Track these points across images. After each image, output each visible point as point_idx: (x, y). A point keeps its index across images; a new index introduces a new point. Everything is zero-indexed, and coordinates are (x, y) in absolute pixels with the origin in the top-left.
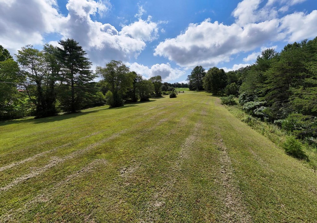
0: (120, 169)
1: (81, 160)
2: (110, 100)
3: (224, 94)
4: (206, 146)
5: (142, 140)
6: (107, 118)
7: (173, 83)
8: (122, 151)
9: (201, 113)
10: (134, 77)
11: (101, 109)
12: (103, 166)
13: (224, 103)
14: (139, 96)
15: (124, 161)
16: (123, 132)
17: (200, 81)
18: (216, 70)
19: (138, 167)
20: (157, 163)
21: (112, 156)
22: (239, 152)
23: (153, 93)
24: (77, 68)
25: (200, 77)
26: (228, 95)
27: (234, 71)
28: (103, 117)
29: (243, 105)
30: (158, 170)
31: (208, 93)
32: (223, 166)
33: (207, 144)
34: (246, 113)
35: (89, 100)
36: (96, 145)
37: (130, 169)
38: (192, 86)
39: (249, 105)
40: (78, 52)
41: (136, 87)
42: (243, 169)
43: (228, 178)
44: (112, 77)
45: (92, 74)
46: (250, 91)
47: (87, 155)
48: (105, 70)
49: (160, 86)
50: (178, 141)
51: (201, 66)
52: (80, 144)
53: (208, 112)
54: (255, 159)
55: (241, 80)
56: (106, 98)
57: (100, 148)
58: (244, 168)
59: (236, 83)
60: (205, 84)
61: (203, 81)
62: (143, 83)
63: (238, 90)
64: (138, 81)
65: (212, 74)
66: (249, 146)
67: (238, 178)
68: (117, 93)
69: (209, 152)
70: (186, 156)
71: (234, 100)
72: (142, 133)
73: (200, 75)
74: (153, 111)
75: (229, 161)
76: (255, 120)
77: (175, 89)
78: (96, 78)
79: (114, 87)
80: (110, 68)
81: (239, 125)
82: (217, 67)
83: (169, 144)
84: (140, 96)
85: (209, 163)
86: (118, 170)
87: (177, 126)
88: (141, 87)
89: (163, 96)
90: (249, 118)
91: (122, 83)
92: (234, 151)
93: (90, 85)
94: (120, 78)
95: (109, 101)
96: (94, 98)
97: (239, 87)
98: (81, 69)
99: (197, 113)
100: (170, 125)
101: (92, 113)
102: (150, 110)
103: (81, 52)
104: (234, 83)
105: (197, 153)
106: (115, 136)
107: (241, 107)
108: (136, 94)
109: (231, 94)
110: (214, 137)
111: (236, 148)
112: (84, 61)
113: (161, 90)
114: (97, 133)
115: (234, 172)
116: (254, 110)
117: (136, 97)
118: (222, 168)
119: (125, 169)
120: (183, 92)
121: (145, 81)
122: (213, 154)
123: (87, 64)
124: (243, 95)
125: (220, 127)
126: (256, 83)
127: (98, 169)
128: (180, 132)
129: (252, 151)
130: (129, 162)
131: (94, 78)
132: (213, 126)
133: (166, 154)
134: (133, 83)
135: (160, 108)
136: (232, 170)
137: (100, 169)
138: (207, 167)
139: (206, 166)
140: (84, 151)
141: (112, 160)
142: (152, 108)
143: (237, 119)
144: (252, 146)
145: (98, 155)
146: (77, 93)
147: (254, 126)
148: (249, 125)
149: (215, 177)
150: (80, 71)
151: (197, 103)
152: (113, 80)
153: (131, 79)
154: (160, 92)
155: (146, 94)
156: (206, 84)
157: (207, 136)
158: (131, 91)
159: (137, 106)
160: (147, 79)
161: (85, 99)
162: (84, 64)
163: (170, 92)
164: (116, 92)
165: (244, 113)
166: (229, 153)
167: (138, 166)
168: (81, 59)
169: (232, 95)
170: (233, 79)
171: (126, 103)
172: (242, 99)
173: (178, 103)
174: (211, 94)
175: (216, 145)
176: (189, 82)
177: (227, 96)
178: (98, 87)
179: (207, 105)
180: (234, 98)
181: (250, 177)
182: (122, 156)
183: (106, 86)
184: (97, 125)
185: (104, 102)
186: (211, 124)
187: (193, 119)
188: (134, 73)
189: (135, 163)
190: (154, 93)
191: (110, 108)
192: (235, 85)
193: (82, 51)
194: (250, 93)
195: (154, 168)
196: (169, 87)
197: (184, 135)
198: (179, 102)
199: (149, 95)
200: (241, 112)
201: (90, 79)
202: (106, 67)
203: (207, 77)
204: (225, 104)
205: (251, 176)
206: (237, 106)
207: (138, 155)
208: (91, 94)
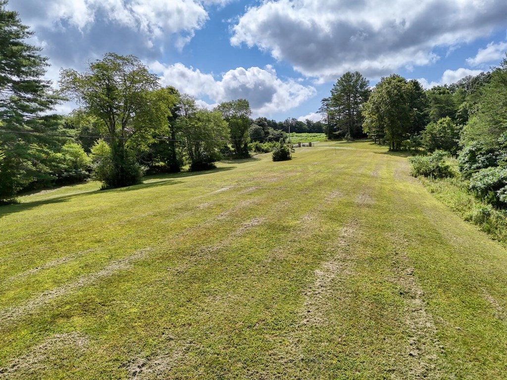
0: (129, 362)
1: (11, 338)
2: (103, 166)
3: (421, 149)
4: (367, 287)
5: (194, 278)
6: (93, 219)
7: (283, 121)
8: (136, 310)
9: (358, 199)
10: (172, 103)
11: (80, 192)
12: (75, 354)
13: (418, 172)
14: (188, 157)
15: (140, 340)
16: (138, 255)
17: (355, 113)
18: (399, 84)
19: (180, 356)
20: (236, 341)
21: (105, 327)
22: (456, 300)
23: (226, 147)
24: (3, 75)
25: (356, 103)
26: (432, 150)
27: (448, 85)
28: (82, 216)
29: (468, 176)
30: (239, 360)
31: (378, 147)
32: (414, 338)
33: (370, 282)
34: (477, 197)
35: (41, 166)
36: (55, 294)
37: (157, 362)
38: (333, 126)
39: (484, 176)
40: (6, 28)
41: (179, 128)
42: (465, 343)
43: (427, 370)
44: (110, 100)
45: (50, 93)
46: (489, 139)
47: (29, 322)
48: (88, 81)
49: (246, 128)
50: (295, 279)
51: (357, 73)
52: (11, 294)
53: (375, 196)
54: (497, 317)
55: (465, 111)
56: (93, 162)
57: (67, 303)
58: (469, 340)
59: (453, 119)
60: (368, 122)
61: (363, 114)
62: (199, 119)
63: (459, 138)
64: (183, 113)
65: (389, 93)
66: (484, 284)
67: (452, 368)
68: (123, 146)
69: (378, 302)
70: (317, 319)
71: (447, 164)
72: (193, 259)
73: (355, 97)
74: (225, 198)
75: (428, 325)
76: (501, 218)
77: (286, 137)
78: (62, 102)
79: (114, 131)
80: (103, 75)
81: (457, 231)
82: (402, 76)
83: (270, 286)
84: (191, 154)
85: (376, 333)
86: (124, 365)
87: (290, 236)
88: (192, 131)
89: (255, 157)
90: (484, 213)
91: (137, 120)
92: (442, 300)
93: (42, 124)
94: (132, 103)
95: (101, 168)
96: (54, 160)
97: (461, 129)
98: (15, 78)
99: (345, 199)
100: (272, 236)
101: (50, 205)
102: (217, 195)
103: (15, 28)
104: (448, 118)
105: (344, 305)
106: (117, 267)
107: (465, 183)
108: (177, 149)
109: (439, 148)
110: (390, 262)
111: (447, 289)
112: (24, 54)
113: (249, 139)
114: (61, 262)
115: (442, 353)
116: (499, 192)
117: (178, 158)
118: (411, 345)
119: (142, 361)
120: (310, 145)
121: (204, 112)
122: (386, 306)
123: (35, 62)
124: (471, 151)
125: (405, 236)
126: (501, 119)
127: (58, 361)
128: (297, 253)
129: (490, 297)
130: (154, 340)
131: (56, 103)
132: (387, 235)
133: (262, 316)
134: (169, 118)
135: (246, 188)
136: (437, 347)
137: (65, 362)
138: (372, 343)
139: (368, 340)
140: (20, 311)
141: (105, 337)
142: (223, 189)
143: (452, 214)
144: (491, 284)
145: (62, 321)
146: (6, 147)
147: (497, 232)
148: (483, 230)
149: (392, 368)
150: (14, 82)
151: (347, 174)
152: (111, 110)
153: (163, 107)
154: (246, 145)
155: (205, 149)
156: (372, 122)
157: (372, 260)
158: (162, 142)
159: (181, 182)
160: (210, 108)
161: (30, 163)
162: (25, 62)
163: (274, 146)
164: (121, 144)
165: (473, 198)
166: (428, 303)
167: (180, 353)
168: (15, 48)
169: (441, 152)
170: (444, 107)
171: (150, 174)
172: (467, 162)
173: (294, 174)
174: (386, 149)
175: (396, 284)
176: (326, 117)
177: (429, 153)
178: (67, 130)
179: (373, 177)
180: (445, 158)
181: (484, 364)
182: (134, 325)
183: (91, 126)
184: (64, 239)
185: (87, 173)
186: (383, 228)
187: (335, 217)
188: (172, 90)
189: (172, 342)
190: (230, 146)
191: (103, 189)
192: (448, 124)
193: (18, 26)
194: (487, 144)
195: (227, 357)
196: (271, 130)
197: (308, 261)
198: (297, 172)
199: (214, 154)
200: (465, 197)
201: (42, 107)
202: (91, 72)
203: (374, 103)
204: (421, 174)
205: (486, 360)
206: (454, 180)
207: (182, 322)
208: (46, 150)
